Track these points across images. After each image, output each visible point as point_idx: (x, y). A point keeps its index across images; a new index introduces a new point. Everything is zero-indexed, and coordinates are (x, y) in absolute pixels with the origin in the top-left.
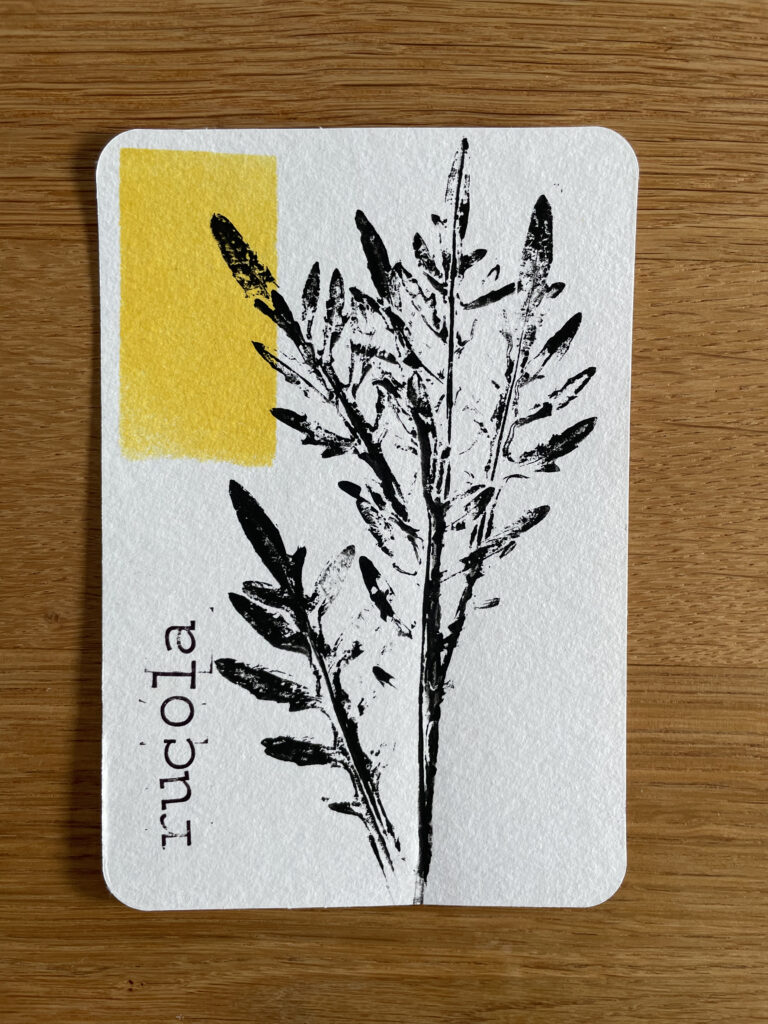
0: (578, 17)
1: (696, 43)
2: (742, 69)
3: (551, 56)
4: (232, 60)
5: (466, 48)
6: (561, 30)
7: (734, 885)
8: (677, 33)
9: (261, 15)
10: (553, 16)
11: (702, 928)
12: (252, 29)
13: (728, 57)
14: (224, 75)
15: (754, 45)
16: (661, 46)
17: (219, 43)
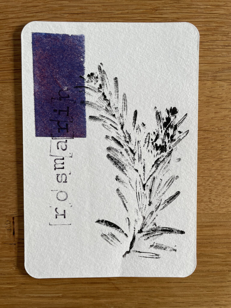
0: (125, 2)
1: (165, 8)
2: (180, 16)
3: (117, 15)
4: (12, 22)
5: (88, 14)
6: (120, 7)
7: (191, 285)
8: (158, 5)
9: (21, 7)
10: (117, 2)
11: (181, 299)
12: (18, 12)
13: (175, 13)
14: (9, 27)
15: (184, 8)
16: (153, 10)
17: (8, 17)
